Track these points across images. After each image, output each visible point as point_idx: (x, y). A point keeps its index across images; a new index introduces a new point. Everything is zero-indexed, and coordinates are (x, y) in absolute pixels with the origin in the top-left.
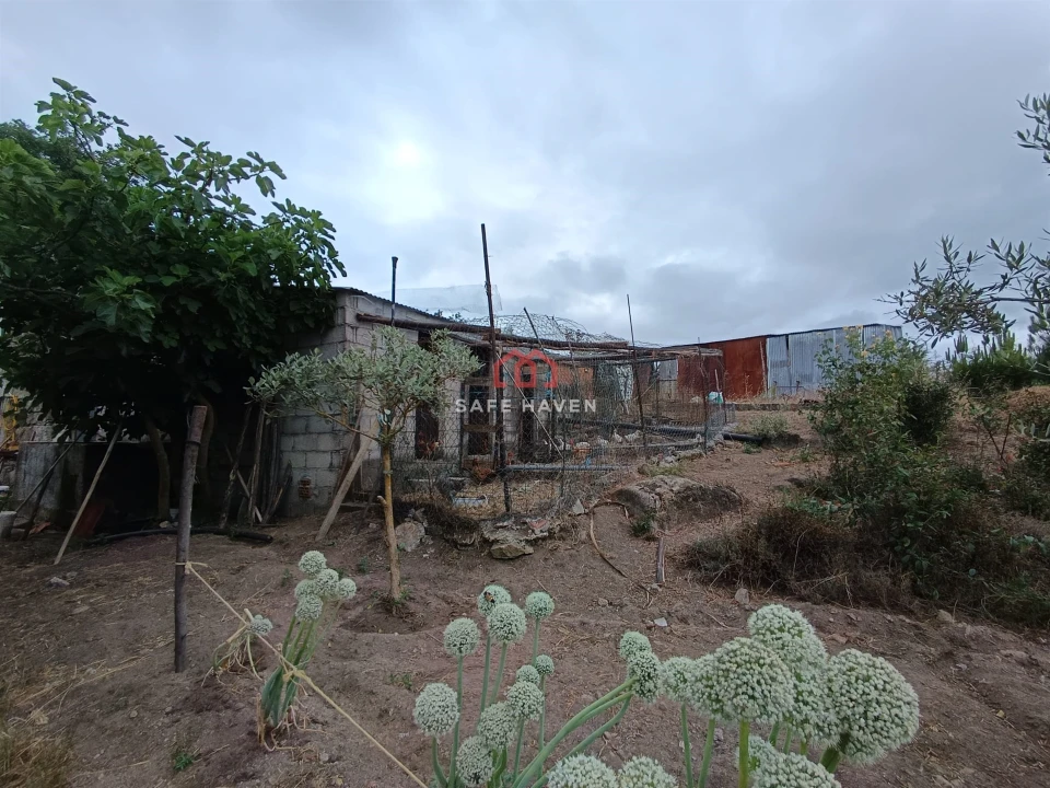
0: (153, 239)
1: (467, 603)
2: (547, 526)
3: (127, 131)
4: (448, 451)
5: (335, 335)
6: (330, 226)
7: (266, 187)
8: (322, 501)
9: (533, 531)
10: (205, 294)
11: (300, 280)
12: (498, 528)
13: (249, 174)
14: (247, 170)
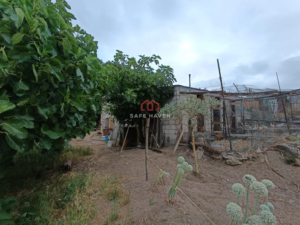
0: (135, 80)
1: (220, 177)
2: (247, 156)
3: (129, 57)
4: (207, 130)
5: (174, 98)
6: (172, 69)
7: (157, 62)
8: (173, 143)
9: (241, 157)
10: (145, 91)
11: (165, 85)
12: (228, 155)
13: (153, 60)
14: (153, 59)
